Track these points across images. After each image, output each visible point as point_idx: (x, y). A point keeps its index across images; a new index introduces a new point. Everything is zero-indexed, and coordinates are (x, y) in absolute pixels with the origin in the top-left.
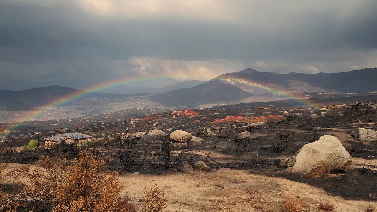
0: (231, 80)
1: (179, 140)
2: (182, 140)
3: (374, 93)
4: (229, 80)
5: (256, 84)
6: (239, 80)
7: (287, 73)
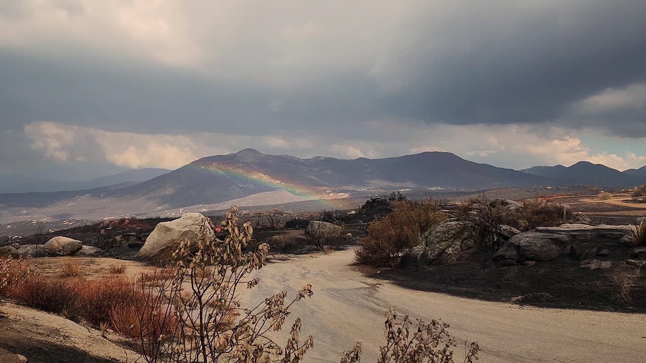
0: (218, 168)
1: (58, 253)
2: (62, 251)
3: (434, 189)
4: (213, 168)
5: (260, 175)
6: (231, 168)
7: (310, 158)
